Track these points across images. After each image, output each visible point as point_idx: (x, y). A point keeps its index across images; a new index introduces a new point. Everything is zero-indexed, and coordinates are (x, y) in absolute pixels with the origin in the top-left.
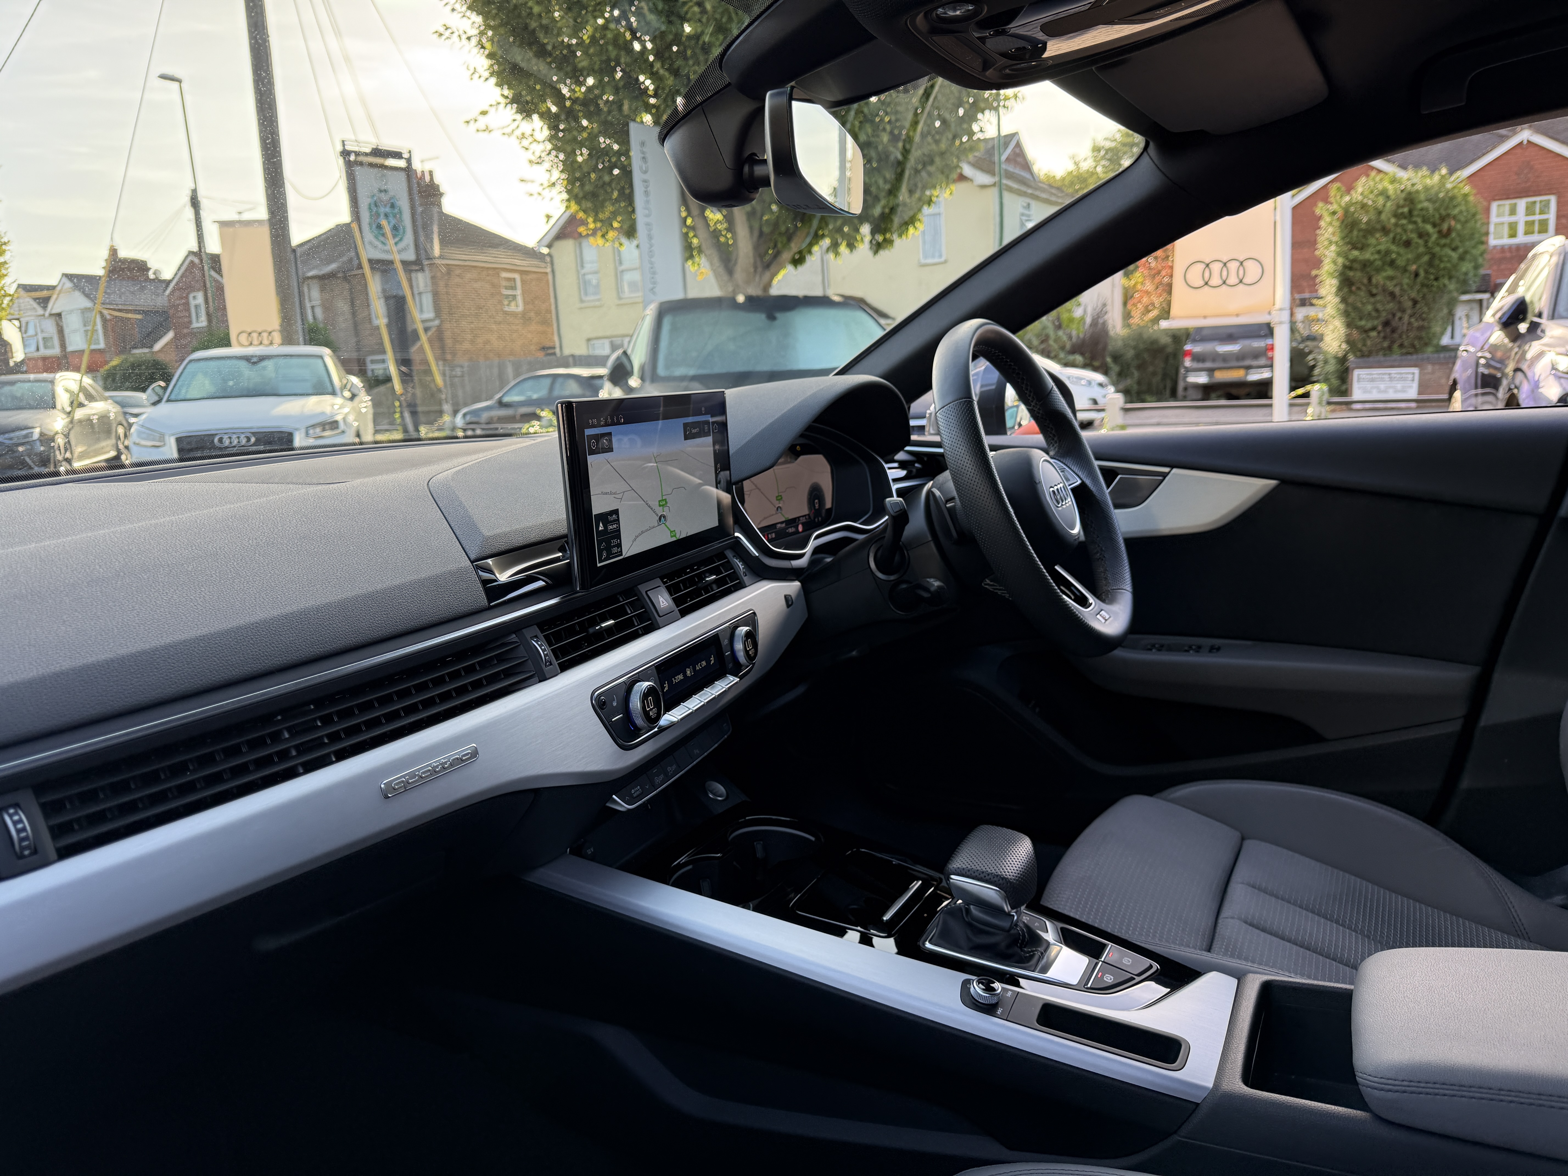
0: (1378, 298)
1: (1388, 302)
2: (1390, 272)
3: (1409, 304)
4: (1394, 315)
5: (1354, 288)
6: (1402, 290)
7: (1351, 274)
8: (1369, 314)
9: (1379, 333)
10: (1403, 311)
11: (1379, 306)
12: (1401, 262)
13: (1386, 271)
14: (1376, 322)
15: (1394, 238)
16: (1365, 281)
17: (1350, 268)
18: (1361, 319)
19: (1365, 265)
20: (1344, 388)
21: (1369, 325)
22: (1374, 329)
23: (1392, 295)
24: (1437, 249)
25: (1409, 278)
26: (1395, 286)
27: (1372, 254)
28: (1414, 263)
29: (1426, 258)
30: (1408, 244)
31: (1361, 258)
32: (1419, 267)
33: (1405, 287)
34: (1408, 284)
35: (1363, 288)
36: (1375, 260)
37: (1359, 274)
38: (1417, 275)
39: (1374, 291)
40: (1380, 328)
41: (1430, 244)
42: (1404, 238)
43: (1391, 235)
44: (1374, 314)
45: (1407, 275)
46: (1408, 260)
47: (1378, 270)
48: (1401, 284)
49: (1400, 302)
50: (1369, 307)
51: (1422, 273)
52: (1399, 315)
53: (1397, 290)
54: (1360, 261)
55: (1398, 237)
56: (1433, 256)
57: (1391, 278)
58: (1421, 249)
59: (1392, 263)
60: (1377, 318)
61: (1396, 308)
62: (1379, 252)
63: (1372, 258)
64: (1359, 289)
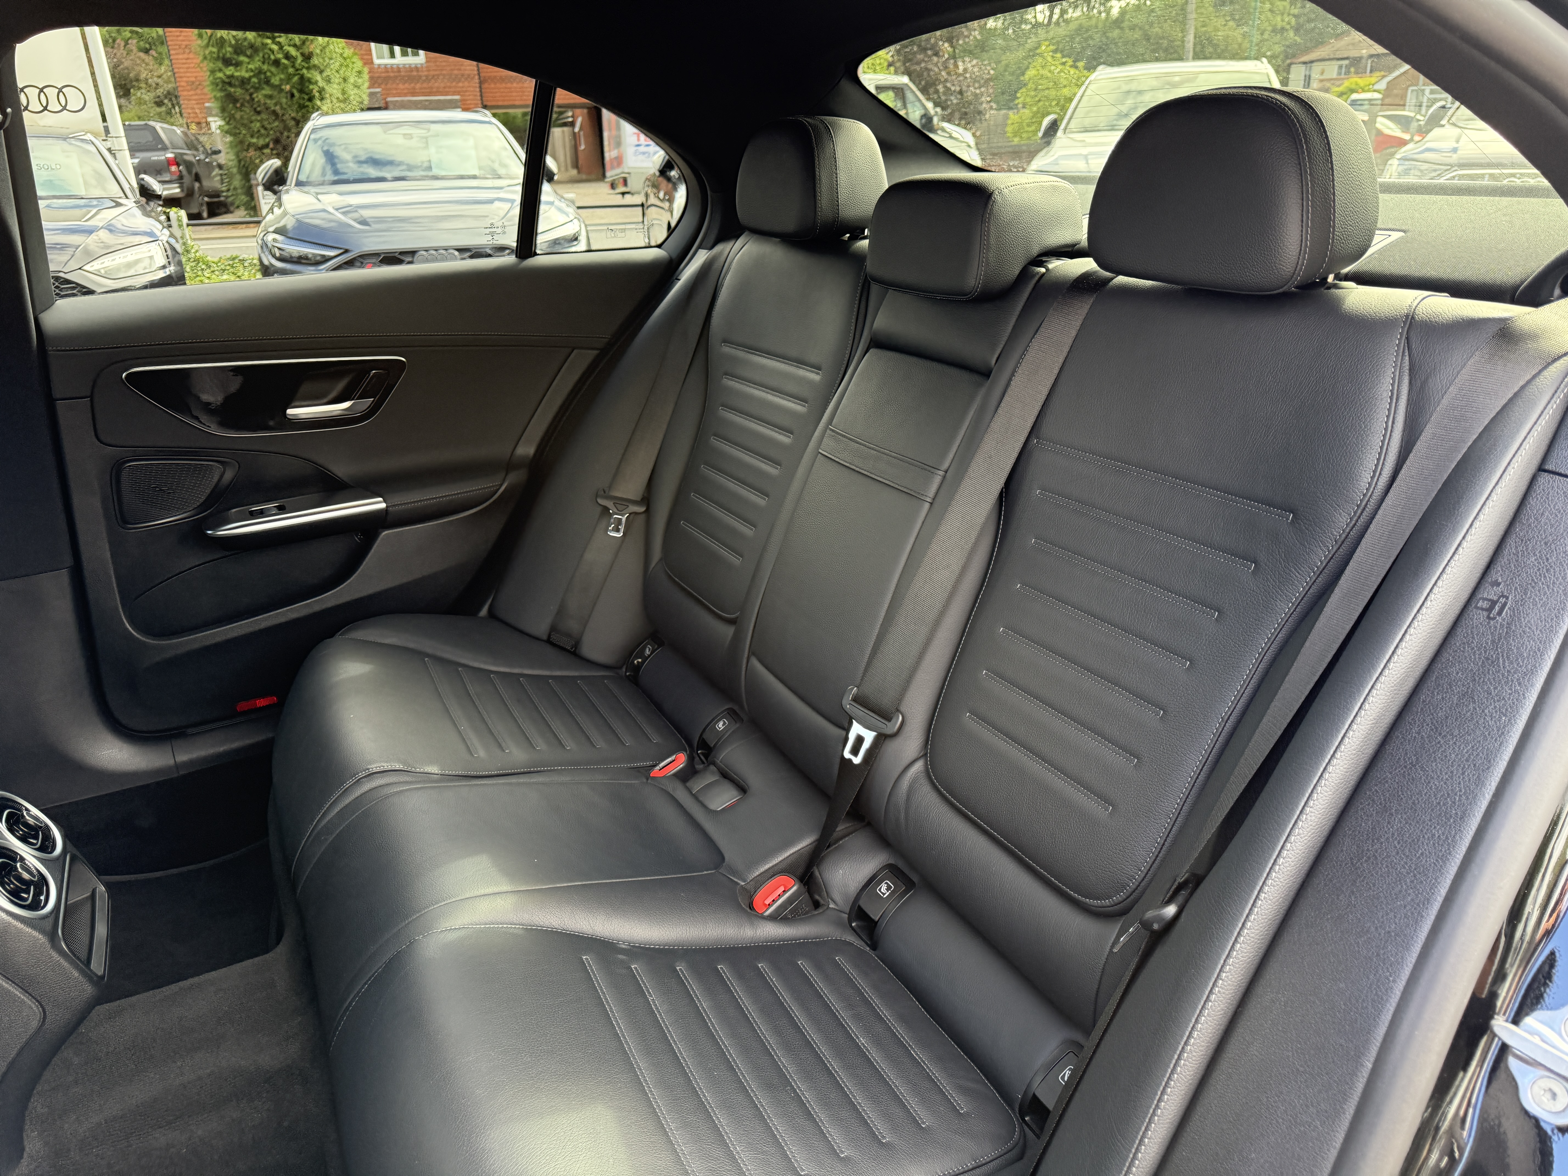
0: (264, 116)
1: (274, 121)
2: (267, 91)
3: (293, 123)
4: (282, 133)
5: (238, 105)
6: (282, 108)
7: (232, 90)
8: (259, 131)
9: (272, 149)
10: (289, 130)
11: (266, 123)
12: (275, 81)
13: (263, 89)
14: (267, 140)
15: (263, 57)
16: (248, 98)
17: (230, 84)
18: (252, 136)
19: (243, 82)
20: (253, 204)
21: (261, 142)
22: (266, 146)
23: (274, 113)
24: (305, 71)
25: (287, 98)
26: (276, 104)
27: (247, 71)
28: (287, 83)
29: (296, 78)
30: (277, 63)
31: (237, 74)
32: (293, 87)
33: (285, 106)
34: (286, 103)
35: (246, 104)
36: (250, 77)
37: (238, 92)
38: (292, 95)
39: (259, 109)
40: (271, 146)
41: (297, 66)
42: (272, 57)
43: (261, 55)
44: (263, 131)
45: (283, 94)
46: (281, 80)
47: (257, 89)
48: (281, 104)
49: (283, 120)
50: (258, 124)
51: (297, 94)
52: (286, 134)
53: (278, 108)
54: (237, 78)
55: (266, 56)
56: (302, 77)
57: (270, 97)
58: (291, 70)
59: (267, 82)
60: (268, 135)
61: (281, 126)
62: (252, 70)
63: (247, 75)
64: (242, 105)
